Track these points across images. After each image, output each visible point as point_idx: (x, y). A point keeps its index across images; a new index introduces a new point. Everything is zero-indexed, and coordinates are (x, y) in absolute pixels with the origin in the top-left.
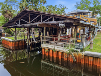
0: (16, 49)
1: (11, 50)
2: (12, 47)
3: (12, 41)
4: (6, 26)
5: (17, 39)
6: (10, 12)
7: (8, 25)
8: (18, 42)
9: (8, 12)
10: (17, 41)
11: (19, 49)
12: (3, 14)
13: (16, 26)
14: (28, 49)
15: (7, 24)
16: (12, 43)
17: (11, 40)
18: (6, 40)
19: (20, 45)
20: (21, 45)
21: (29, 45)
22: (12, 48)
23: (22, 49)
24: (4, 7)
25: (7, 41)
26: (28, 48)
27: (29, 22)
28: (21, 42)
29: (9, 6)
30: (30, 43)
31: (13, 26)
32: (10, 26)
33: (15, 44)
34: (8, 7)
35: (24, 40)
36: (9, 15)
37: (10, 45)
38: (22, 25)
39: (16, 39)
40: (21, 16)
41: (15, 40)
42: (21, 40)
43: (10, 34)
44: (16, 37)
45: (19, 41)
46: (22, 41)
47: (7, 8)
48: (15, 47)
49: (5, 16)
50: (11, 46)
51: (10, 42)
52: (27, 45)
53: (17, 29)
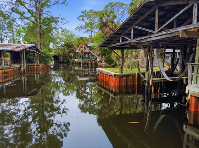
0: (120, 92)
1: (112, 92)
2: (115, 86)
3: (115, 75)
4: (105, 46)
5: (124, 72)
6: (113, 22)
7: (109, 44)
8: (125, 78)
9: (109, 23)
10: (124, 76)
11: (127, 93)
12: (101, 28)
13: (124, 43)
14: (147, 93)
15: (107, 41)
16: (114, 78)
17: (113, 73)
18: (105, 73)
19: (130, 83)
20: (132, 84)
21: (151, 84)
22: (115, 88)
23: (133, 92)
24: (103, 15)
25: (106, 75)
26: (148, 91)
27: (157, 30)
28: (131, 77)
29: (111, 12)
30: (152, 81)
31: (118, 44)
32: (114, 45)
33: (120, 82)
34: (108, 14)
35: (138, 74)
36: (110, 29)
37: (110, 84)
38: (139, 39)
39: (122, 72)
40: (136, 20)
41: (120, 74)
42: (132, 74)
43: (110, 64)
44: (122, 68)
45: (127, 76)
46: (133, 76)
47: (108, 16)
48: (120, 87)
49: (103, 32)
50: (113, 85)
51: (110, 77)
52: (146, 84)
53: (125, 51)
